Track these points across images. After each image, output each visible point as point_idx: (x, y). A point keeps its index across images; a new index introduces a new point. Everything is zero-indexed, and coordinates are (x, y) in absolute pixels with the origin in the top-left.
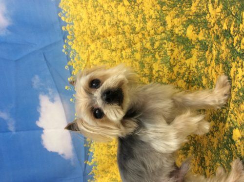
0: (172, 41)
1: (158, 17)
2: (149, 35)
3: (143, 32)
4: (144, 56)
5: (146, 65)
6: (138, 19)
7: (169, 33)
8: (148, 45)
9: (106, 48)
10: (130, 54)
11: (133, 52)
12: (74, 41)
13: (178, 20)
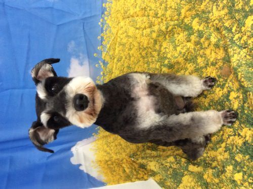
0: (181, 27)
1: (176, 8)
2: (166, 21)
3: (163, 18)
4: (158, 36)
5: (158, 43)
6: (162, 7)
7: (180, 21)
8: (163, 28)
9: (132, 26)
10: (149, 33)
11: (151, 32)
12: (109, 17)
13: (190, 13)
